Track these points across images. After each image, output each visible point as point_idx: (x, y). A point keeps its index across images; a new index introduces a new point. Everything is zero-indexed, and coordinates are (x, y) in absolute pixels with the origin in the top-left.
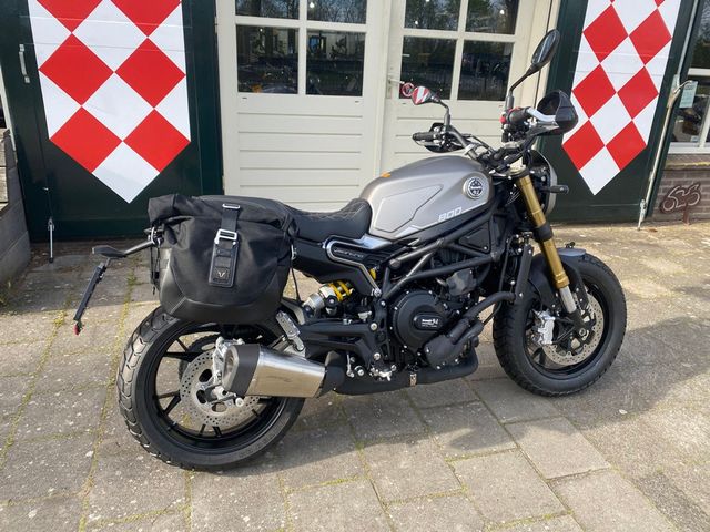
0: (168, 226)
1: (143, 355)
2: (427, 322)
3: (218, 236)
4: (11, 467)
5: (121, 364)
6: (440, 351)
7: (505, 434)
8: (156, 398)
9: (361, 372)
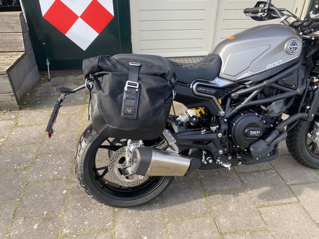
0: (96, 77)
1: (86, 150)
2: (253, 133)
3: (127, 85)
4: (26, 197)
5: (75, 154)
6: (260, 150)
7: (290, 191)
8: (95, 170)
9: (211, 161)
